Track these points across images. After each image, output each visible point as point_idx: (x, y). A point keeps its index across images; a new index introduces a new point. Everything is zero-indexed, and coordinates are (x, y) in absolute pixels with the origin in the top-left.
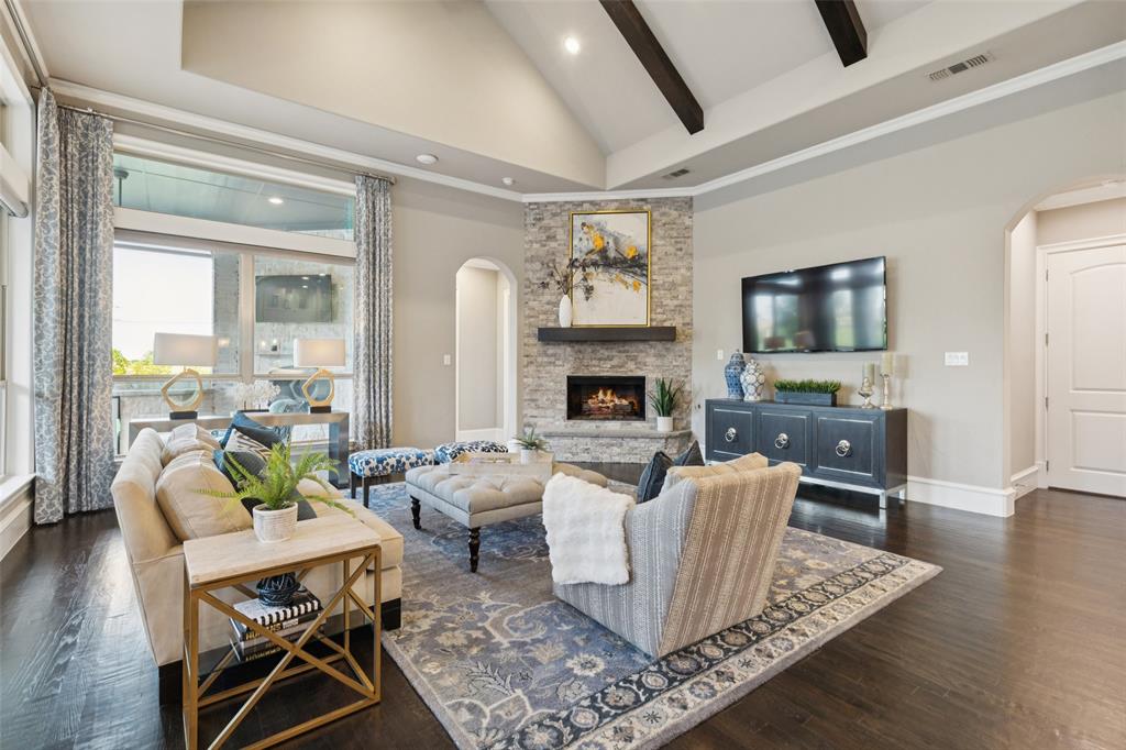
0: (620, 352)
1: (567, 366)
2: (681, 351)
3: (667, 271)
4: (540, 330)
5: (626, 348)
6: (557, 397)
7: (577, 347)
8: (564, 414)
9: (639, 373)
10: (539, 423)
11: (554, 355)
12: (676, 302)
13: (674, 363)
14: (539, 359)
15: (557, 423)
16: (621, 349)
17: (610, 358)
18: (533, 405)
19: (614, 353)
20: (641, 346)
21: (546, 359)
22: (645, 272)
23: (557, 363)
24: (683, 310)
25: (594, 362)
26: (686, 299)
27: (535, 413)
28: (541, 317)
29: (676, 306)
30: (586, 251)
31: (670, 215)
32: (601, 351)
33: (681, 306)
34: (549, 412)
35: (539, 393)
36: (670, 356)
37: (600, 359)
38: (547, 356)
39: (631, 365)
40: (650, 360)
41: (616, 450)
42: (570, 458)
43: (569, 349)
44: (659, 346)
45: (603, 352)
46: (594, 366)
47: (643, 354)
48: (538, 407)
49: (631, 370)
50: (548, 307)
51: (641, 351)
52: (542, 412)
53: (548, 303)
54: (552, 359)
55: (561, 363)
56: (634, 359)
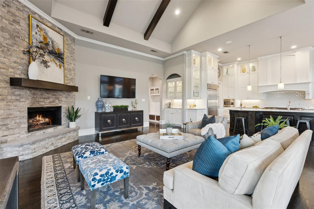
0: (53, 95)
1: (27, 102)
2: (72, 96)
3: (68, 63)
4: (11, 78)
5: (55, 93)
6: (21, 120)
7: (33, 91)
8: (26, 130)
9: (60, 105)
10: (9, 139)
11: (19, 95)
12: (71, 77)
13: (71, 101)
14: (9, 97)
15: (22, 136)
16: (53, 94)
17: (48, 98)
18: (4, 128)
19: (51, 96)
20: (61, 93)
21: (14, 98)
22: (63, 62)
23: (21, 100)
24: (73, 80)
25: (42, 100)
26: (73, 76)
27: (6, 133)
28: (10, 70)
29: (71, 78)
30: (39, 41)
31: (69, 42)
32: (45, 94)
33: (72, 78)
34: (16, 131)
35: (9, 120)
36: (69, 97)
37: (44, 98)
38: (15, 95)
39: (57, 101)
40: (64, 99)
41: (64, 139)
42: (45, 151)
43: (28, 92)
44: (66, 93)
45: (46, 95)
46: (42, 102)
47: (61, 96)
48: (8, 129)
49: (56, 104)
50: (15, 65)
51: (60, 95)
52: (11, 132)
53: (15, 62)
54: (18, 98)
55: (23, 100)
56: (58, 99)
